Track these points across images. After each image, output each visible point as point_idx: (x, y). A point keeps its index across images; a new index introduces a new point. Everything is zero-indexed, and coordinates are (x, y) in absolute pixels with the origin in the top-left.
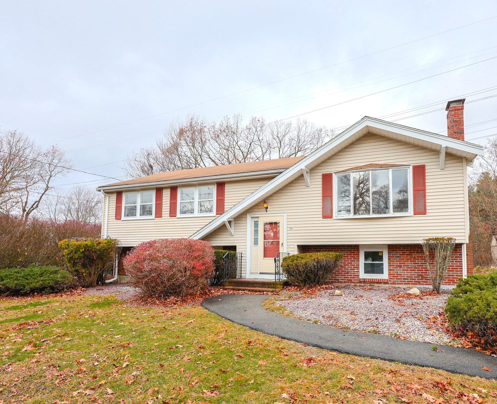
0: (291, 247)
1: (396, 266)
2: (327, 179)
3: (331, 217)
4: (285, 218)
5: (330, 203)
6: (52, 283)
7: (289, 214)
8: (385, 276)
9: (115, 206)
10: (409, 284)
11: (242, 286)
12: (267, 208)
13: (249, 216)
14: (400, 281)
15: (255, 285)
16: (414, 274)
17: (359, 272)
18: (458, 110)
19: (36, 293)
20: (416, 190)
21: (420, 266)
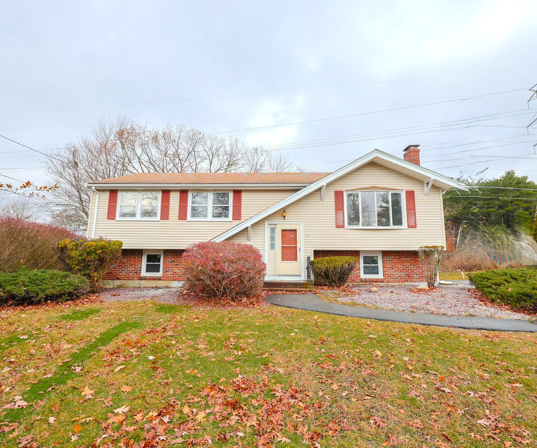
0: (308, 251)
1: (389, 267)
2: (339, 195)
3: (343, 227)
4: (301, 226)
5: (342, 215)
6: (71, 289)
7: (305, 223)
8: (380, 276)
9: (107, 205)
10: (400, 282)
11: (274, 287)
12: (284, 217)
13: (266, 223)
14: (393, 280)
15: (288, 286)
16: (403, 274)
17: (360, 273)
18: (416, 152)
19: (49, 302)
20: (408, 209)
21: (407, 268)
